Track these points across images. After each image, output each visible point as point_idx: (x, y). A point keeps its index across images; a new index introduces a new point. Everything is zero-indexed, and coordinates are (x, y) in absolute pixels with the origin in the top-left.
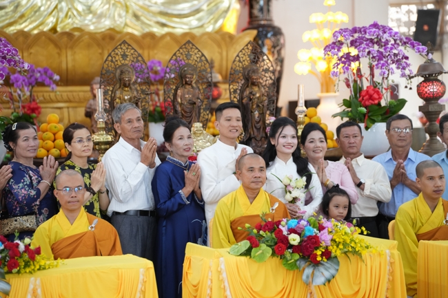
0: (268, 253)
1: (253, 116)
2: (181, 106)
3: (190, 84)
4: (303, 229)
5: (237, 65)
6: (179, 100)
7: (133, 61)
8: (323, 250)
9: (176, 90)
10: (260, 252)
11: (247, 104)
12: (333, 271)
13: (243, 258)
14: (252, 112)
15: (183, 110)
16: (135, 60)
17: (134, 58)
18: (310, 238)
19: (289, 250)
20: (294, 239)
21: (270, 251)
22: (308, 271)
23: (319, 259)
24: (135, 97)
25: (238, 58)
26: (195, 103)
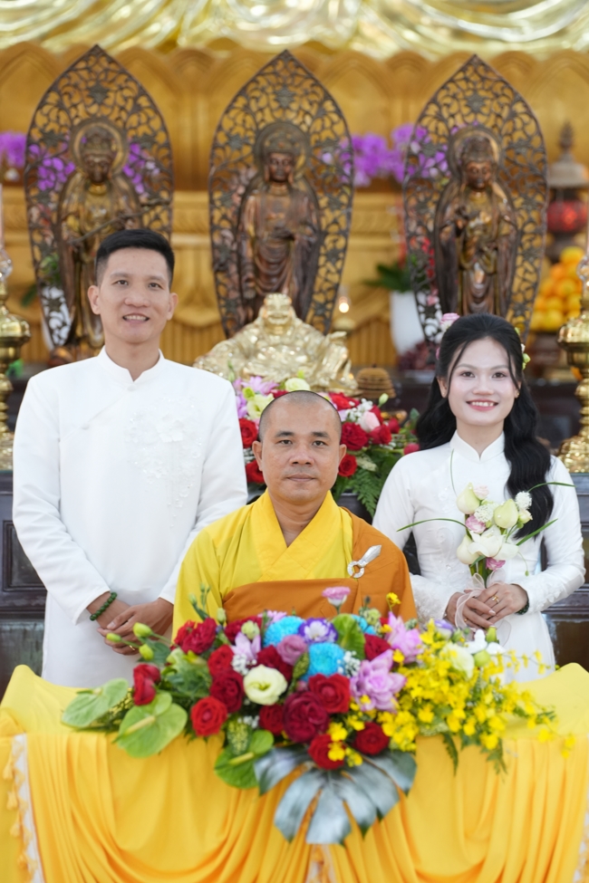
0: (173, 726)
1: (465, 283)
2: (253, 245)
3: (285, 181)
4: (302, 652)
5: (432, 128)
6: (250, 228)
7: (122, 109)
8: (359, 726)
9: (244, 197)
10: (149, 719)
11: (449, 243)
12: (382, 798)
13: (96, 740)
14: (462, 268)
15: (259, 255)
16: (129, 106)
17: (126, 99)
18: (319, 682)
19: (247, 720)
20: (264, 685)
21: (180, 717)
22: (302, 791)
23: (336, 754)
24: (120, 212)
25: (433, 109)
26: (290, 238)
